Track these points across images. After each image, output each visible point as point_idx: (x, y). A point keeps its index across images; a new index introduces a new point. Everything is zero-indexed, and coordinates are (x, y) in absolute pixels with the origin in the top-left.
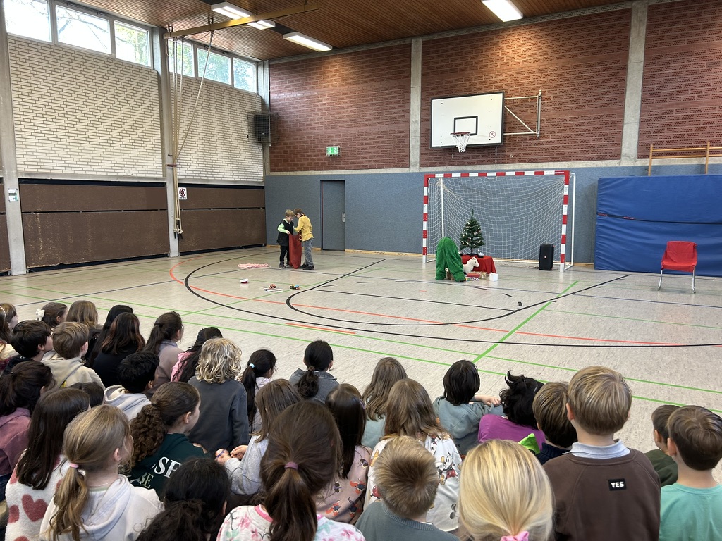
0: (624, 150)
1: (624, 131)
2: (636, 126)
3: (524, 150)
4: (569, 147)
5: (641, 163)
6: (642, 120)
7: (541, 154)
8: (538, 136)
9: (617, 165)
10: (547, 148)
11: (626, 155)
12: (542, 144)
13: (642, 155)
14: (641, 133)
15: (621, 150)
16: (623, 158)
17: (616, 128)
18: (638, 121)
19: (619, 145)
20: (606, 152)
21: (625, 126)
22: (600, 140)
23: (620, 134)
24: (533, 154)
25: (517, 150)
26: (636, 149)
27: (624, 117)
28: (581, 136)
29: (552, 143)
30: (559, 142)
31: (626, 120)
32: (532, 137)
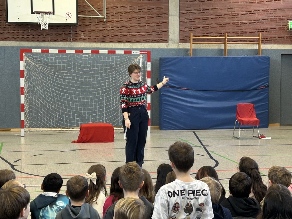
0: (171, 36)
1: (170, 21)
2: (177, 18)
3: (94, 31)
4: (130, 31)
5: (182, 46)
6: (181, 14)
7: (108, 35)
8: (105, 20)
9: (166, 47)
10: (113, 31)
11: (172, 40)
12: (108, 26)
13: (183, 40)
14: (181, 23)
15: (168, 35)
16: (170, 42)
17: (164, 18)
18: (178, 14)
19: (167, 31)
20: (158, 36)
21: (170, 18)
22: (153, 27)
23: (167, 23)
24: (101, 35)
25: (87, 30)
26: (178, 35)
27: (169, 10)
28: (139, 22)
29: (117, 27)
30: (122, 26)
31: (170, 13)
32: (100, 20)
